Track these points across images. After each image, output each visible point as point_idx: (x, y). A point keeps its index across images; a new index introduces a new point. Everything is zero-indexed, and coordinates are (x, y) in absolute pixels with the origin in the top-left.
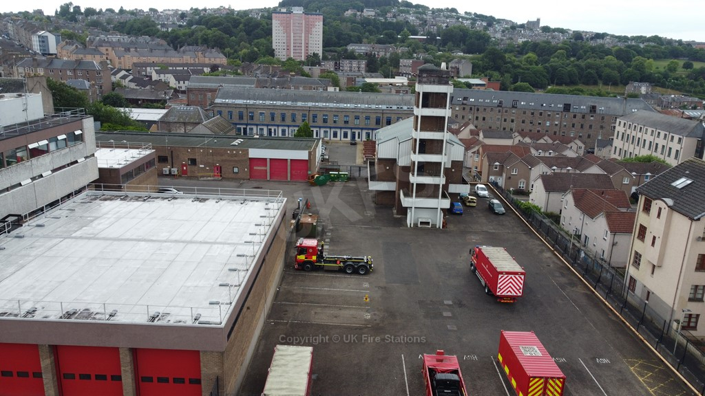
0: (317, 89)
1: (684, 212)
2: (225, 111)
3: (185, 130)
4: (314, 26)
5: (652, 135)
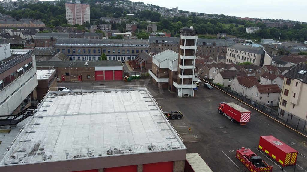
0: (97, 38)
2: (61, 49)
3: (43, 59)
4: (86, 9)
5: (243, 54)
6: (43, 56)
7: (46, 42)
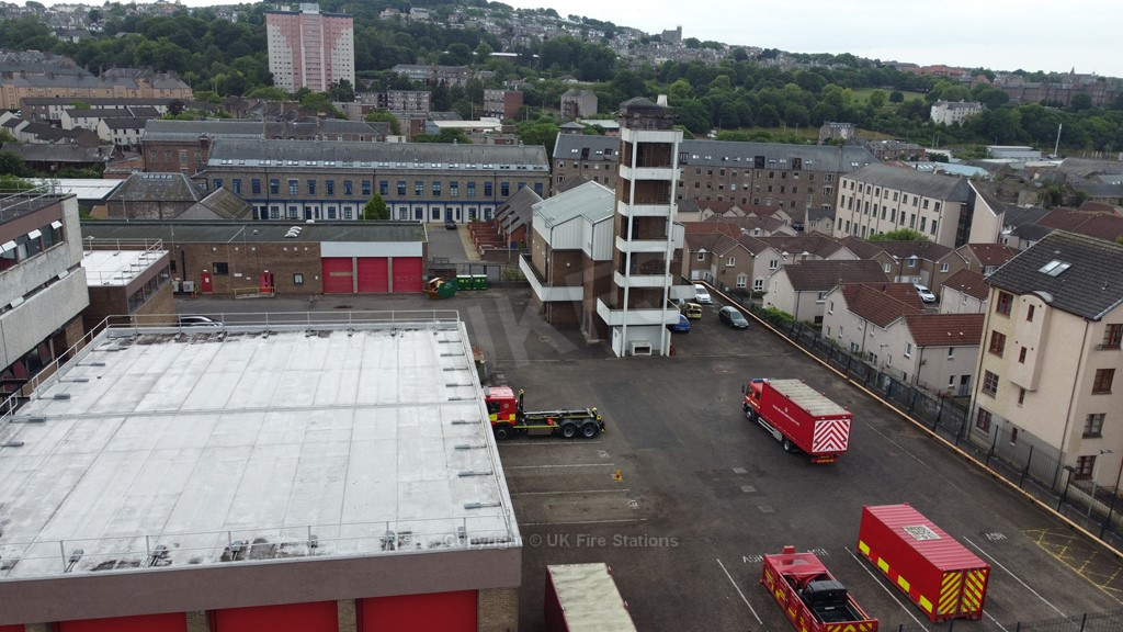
0: (369, 139)
1: (1073, 310)
3: (161, 214)
4: (339, 35)
5: (895, 200)
6: (160, 203)
7: (183, 152)
